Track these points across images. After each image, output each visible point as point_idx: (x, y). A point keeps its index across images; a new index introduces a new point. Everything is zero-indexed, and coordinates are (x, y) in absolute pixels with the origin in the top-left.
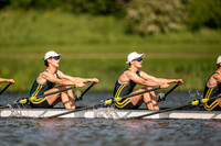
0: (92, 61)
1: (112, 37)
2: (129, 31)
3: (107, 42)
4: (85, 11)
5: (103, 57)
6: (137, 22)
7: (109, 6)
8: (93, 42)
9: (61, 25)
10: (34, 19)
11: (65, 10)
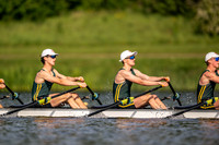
0: (162, 61)
1: (181, 37)
2: (198, 32)
3: (177, 43)
4: (154, 11)
5: (173, 58)
6: (206, 22)
7: (178, 6)
8: (162, 42)
9: (130, 25)
10: (105, 20)
11: (135, 11)
